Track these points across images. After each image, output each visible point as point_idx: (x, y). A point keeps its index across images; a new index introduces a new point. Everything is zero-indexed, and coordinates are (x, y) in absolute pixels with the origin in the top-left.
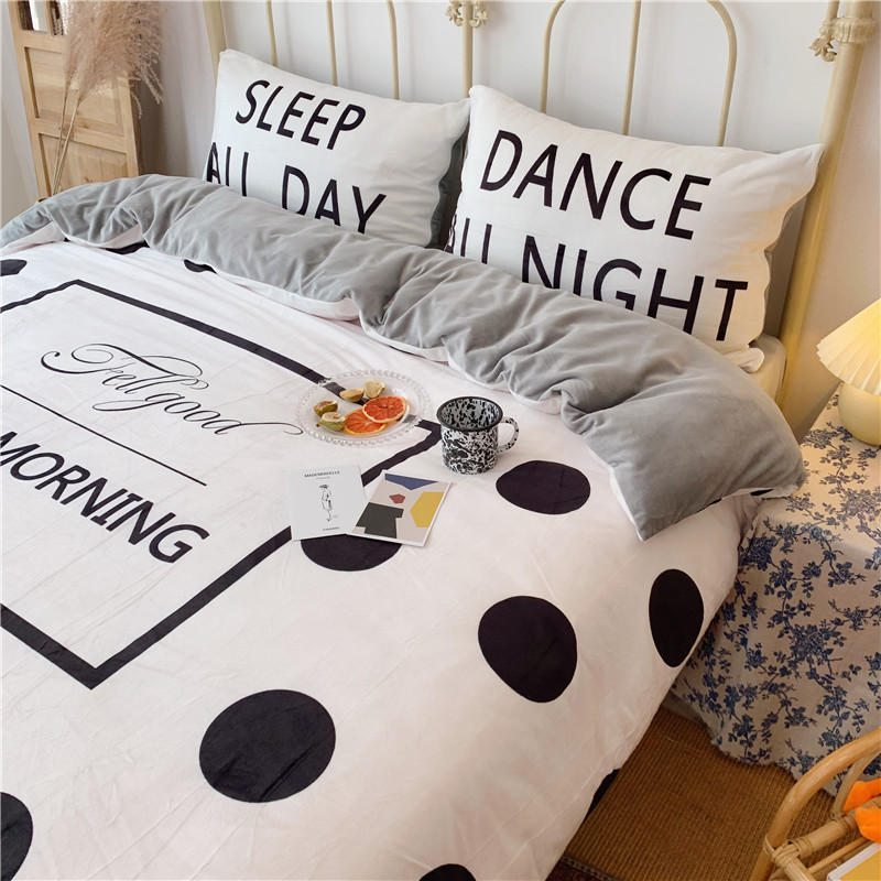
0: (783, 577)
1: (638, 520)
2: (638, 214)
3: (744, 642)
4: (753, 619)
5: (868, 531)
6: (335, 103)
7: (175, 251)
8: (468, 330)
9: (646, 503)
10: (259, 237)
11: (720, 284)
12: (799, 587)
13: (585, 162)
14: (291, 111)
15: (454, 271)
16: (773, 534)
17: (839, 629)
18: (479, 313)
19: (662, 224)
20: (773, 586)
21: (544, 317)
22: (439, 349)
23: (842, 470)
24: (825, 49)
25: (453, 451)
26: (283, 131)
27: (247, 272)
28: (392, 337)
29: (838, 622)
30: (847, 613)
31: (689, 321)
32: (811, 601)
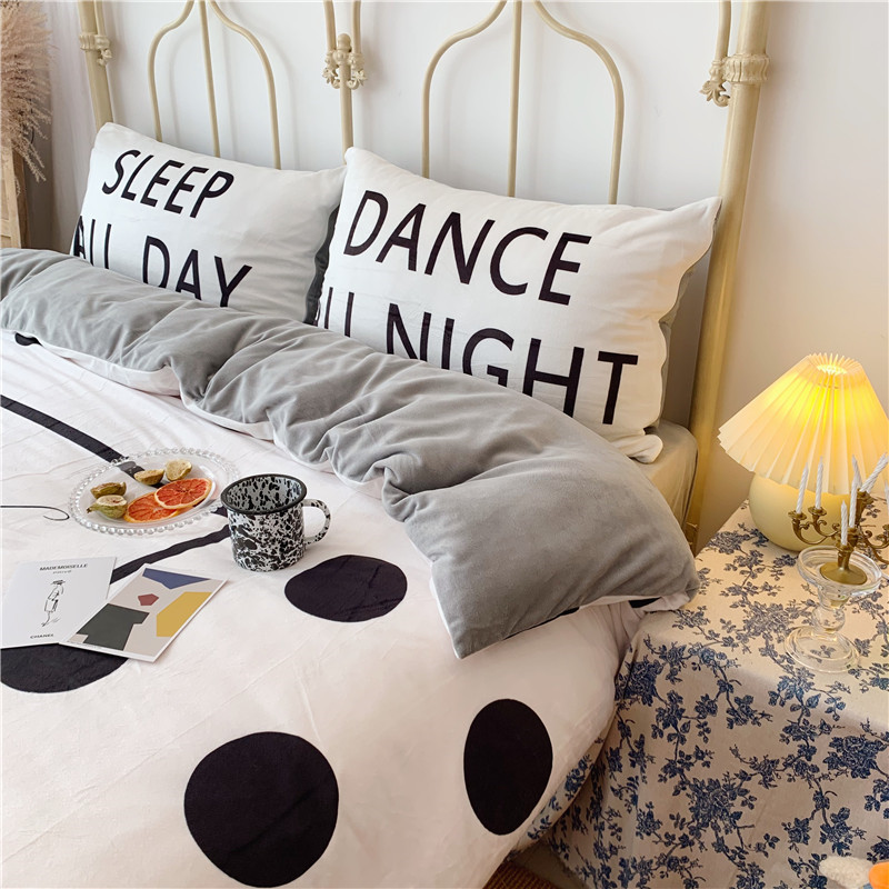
0: (672, 715)
1: (454, 630)
2: (508, 276)
3: (635, 799)
4: (642, 771)
5: (774, 655)
6: (204, 170)
7: (6, 323)
8: (294, 399)
9: (464, 607)
10: (90, 304)
11: (603, 356)
12: (694, 730)
13: (454, 221)
14: (158, 179)
15: (299, 340)
17: (746, 786)
18: (310, 381)
19: (535, 288)
20: (661, 727)
22: (265, 424)
23: (750, 580)
24: (716, 92)
25: (240, 540)
26: (146, 200)
27: (71, 344)
28: (213, 411)
29: (744, 776)
30: (753, 764)
31: (570, 400)
32: (709, 747)
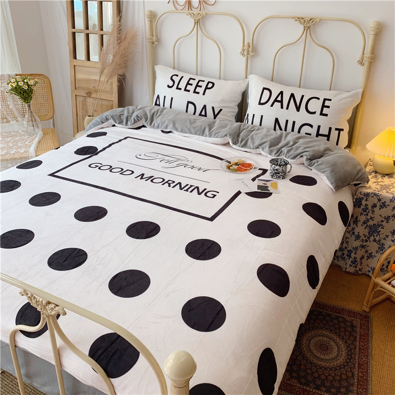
0: (365, 210)
1: (333, 186)
2: (311, 110)
3: (353, 233)
4: (356, 225)
6: (203, 81)
7: (158, 127)
8: (269, 142)
10: (190, 121)
11: (336, 129)
12: (371, 212)
13: (292, 95)
14: (188, 84)
16: (363, 196)
17: (382, 224)
19: (318, 112)
20: (363, 212)
22: (258, 149)
23: (377, 180)
24: (361, 63)
25: (276, 172)
26: (185, 90)
28: (242, 147)
29: (382, 221)
30: (385, 218)
31: (328, 140)
32: (374, 216)
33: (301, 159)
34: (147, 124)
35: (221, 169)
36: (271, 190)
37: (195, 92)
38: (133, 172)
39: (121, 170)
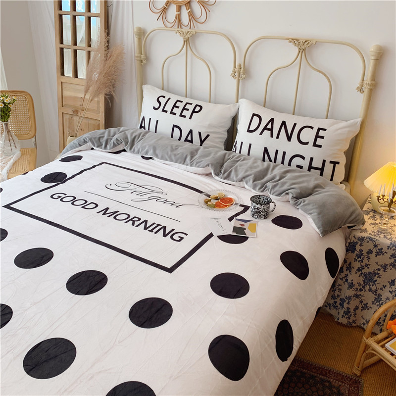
0: (360, 255)
1: (320, 231)
2: (303, 140)
3: (347, 280)
4: (350, 271)
5: (387, 238)
6: (191, 104)
7: (138, 152)
8: (253, 176)
9: (322, 225)
10: (172, 147)
11: (331, 162)
12: (366, 259)
13: (284, 123)
14: (175, 106)
15: (242, 158)
17: (379, 272)
18: (255, 170)
19: (311, 143)
20: (357, 258)
21: (278, 171)
22: (241, 182)
23: (375, 221)
24: (361, 90)
25: (256, 211)
26: (172, 113)
27: (168, 159)
28: (224, 179)
29: (379, 270)
30: (382, 266)
31: (321, 174)
32: (369, 263)
33: (287, 196)
34: (127, 148)
35: (198, 204)
36: (248, 233)
37: (181, 115)
38: (97, 205)
39: (84, 202)
